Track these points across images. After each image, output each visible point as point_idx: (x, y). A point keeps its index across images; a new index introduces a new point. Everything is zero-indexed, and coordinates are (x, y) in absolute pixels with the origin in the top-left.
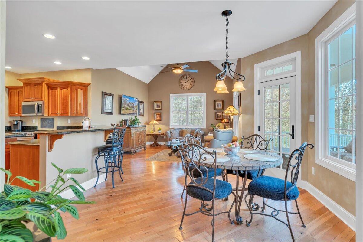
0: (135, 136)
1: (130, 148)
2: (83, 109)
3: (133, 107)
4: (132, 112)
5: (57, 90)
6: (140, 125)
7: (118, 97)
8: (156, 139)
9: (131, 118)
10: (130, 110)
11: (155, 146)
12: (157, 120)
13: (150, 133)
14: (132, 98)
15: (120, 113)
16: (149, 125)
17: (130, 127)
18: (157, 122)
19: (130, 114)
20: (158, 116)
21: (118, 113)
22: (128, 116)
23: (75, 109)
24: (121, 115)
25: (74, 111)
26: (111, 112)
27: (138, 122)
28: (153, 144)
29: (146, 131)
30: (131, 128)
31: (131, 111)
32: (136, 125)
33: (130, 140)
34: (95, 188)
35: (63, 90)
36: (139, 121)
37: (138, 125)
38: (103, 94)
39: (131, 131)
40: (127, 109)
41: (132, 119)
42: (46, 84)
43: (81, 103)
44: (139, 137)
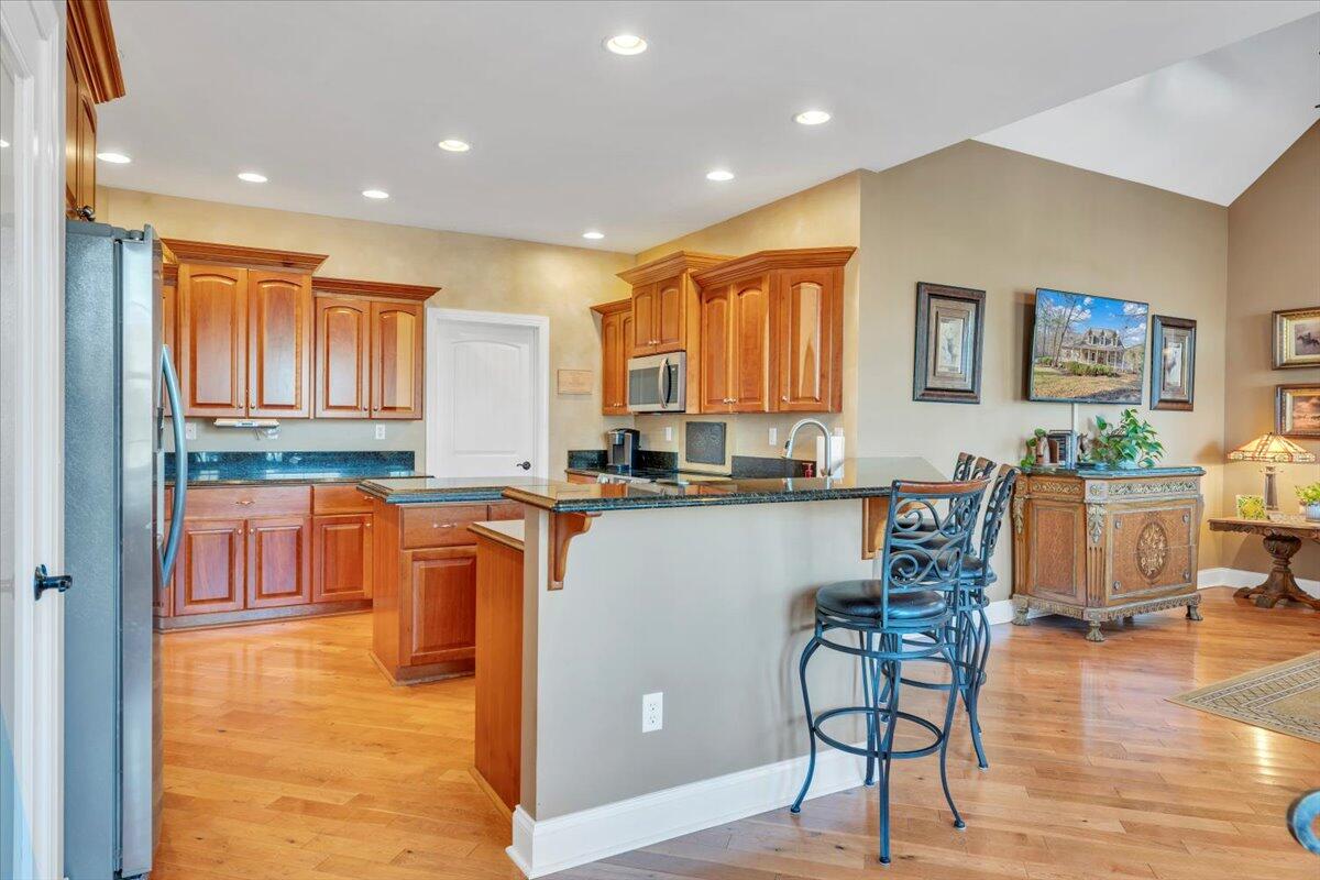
0: (1110, 531)
1: (1081, 597)
2: (822, 376)
3: (1117, 356)
4: (1105, 384)
5: (726, 299)
6: (1157, 463)
7: (1017, 304)
8: (1283, 558)
9: (1095, 422)
10: (1096, 374)
11: (1278, 606)
12: (1295, 436)
13: (1239, 519)
14: (1105, 304)
15: (1026, 394)
16: (1231, 465)
17: (1082, 473)
18: (1295, 447)
19: (1094, 396)
20: (1305, 405)
21: (1009, 392)
22: (1076, 405)
23: (787, 378)
24: (1027, 406)
25: (783, 390)
26: (970, 388)
27: (1143, 443)
28: (1265, 587)
29: (1199, 501)
30: (1088, 483)
31: (1105, 378)
32: (1129, 464)
33: (1078, 550)
34: (796, 820)
35: (745, 294)
36: (1151, 439)
37: (1144, 464)
38: (924, 296)
39: (1088, 497)
40: (1075, 371)
41: (1103, 425)
42: (693, 277)
43: (814, 350)
44: (1141, 537)
